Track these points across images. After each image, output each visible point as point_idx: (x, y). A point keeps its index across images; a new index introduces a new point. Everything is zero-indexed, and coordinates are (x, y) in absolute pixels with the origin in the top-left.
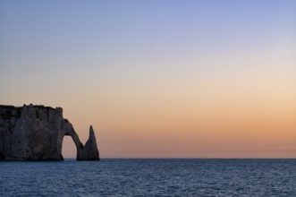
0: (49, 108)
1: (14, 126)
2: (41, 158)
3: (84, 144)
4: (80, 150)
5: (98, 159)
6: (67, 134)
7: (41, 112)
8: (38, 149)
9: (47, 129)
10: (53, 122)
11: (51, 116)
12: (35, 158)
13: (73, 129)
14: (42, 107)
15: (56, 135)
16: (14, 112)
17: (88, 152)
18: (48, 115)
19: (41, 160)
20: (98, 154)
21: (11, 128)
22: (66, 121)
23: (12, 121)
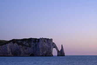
0: (48, 39)
1: (37, 45)
2: (46, 55)
3: (60, 51)
4: (59, 53)
5: (64, 56)
6: (54, 47)
7: (46, 40)
8: (45, 52)
9: (48, 46)
10: (50, 43)
11: (49, 42)
12: (44, 55)
13: (56, 46)
14: (46, 39)
15: (51, 48)
16: (37, 40)
17: (61, 53)
18: (48, 41)
19: (46, 56)
20: (64, 54)
21: (36, 45)
22: (54, 43)
23: (36, 43)
